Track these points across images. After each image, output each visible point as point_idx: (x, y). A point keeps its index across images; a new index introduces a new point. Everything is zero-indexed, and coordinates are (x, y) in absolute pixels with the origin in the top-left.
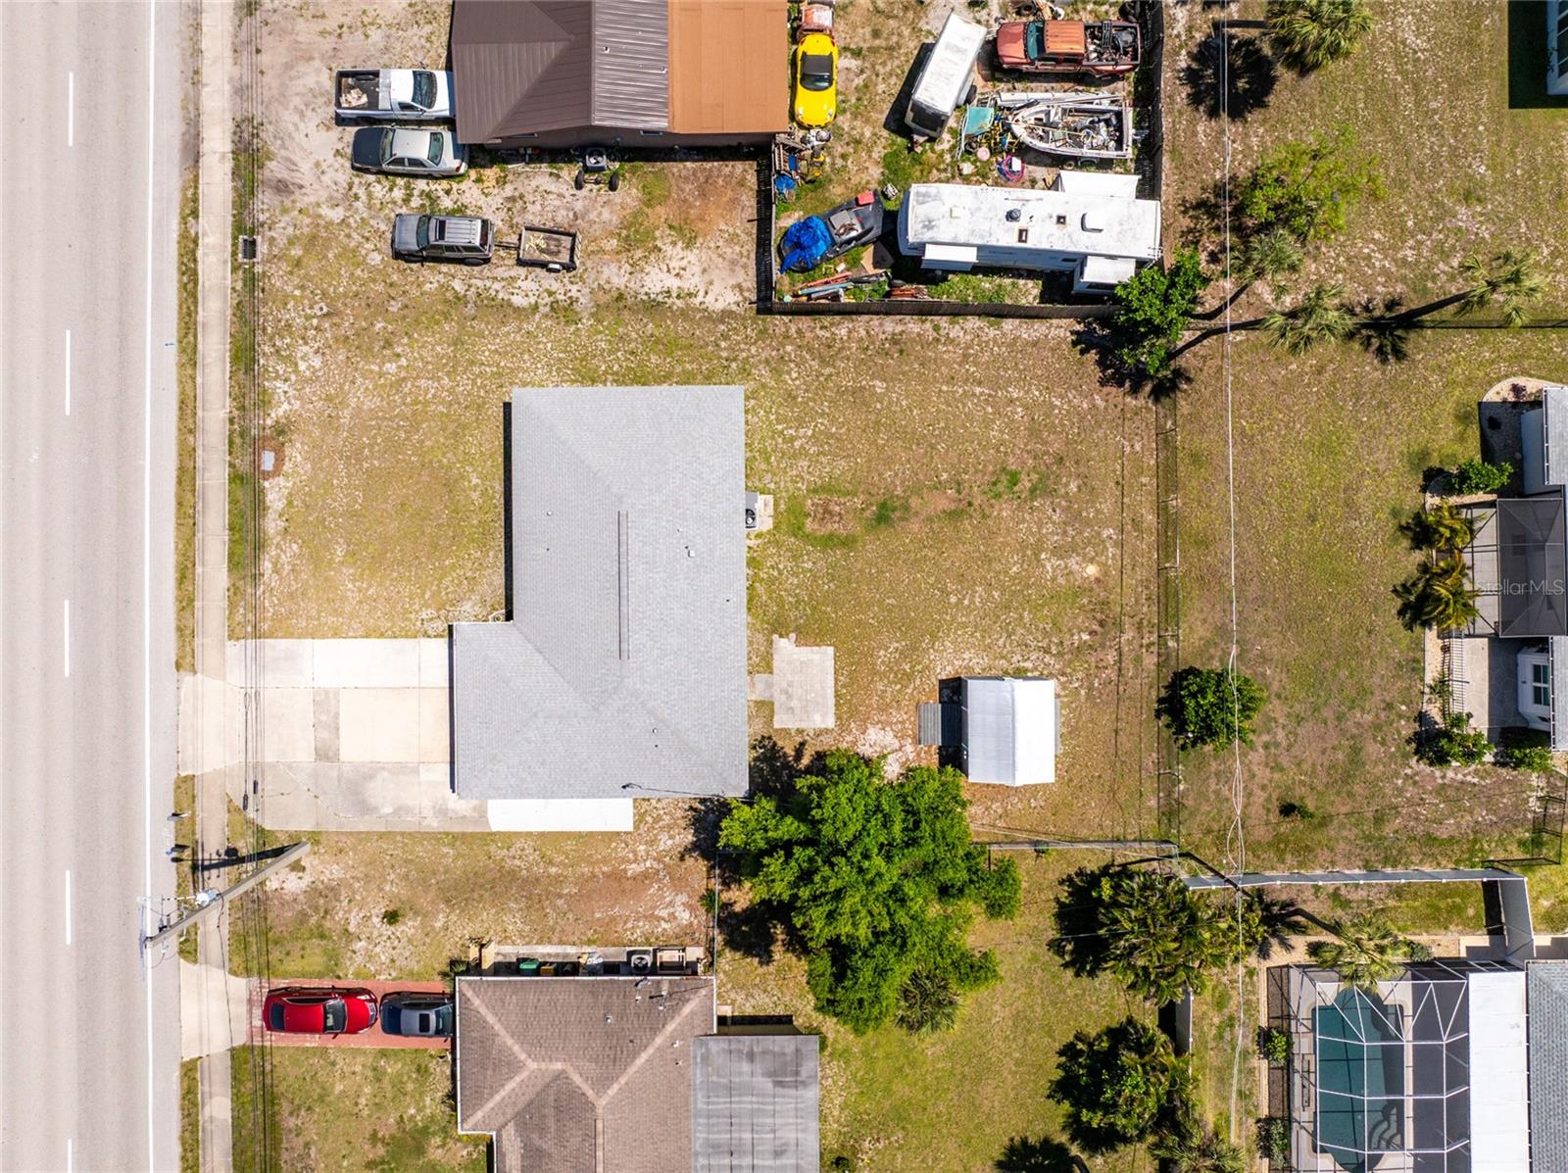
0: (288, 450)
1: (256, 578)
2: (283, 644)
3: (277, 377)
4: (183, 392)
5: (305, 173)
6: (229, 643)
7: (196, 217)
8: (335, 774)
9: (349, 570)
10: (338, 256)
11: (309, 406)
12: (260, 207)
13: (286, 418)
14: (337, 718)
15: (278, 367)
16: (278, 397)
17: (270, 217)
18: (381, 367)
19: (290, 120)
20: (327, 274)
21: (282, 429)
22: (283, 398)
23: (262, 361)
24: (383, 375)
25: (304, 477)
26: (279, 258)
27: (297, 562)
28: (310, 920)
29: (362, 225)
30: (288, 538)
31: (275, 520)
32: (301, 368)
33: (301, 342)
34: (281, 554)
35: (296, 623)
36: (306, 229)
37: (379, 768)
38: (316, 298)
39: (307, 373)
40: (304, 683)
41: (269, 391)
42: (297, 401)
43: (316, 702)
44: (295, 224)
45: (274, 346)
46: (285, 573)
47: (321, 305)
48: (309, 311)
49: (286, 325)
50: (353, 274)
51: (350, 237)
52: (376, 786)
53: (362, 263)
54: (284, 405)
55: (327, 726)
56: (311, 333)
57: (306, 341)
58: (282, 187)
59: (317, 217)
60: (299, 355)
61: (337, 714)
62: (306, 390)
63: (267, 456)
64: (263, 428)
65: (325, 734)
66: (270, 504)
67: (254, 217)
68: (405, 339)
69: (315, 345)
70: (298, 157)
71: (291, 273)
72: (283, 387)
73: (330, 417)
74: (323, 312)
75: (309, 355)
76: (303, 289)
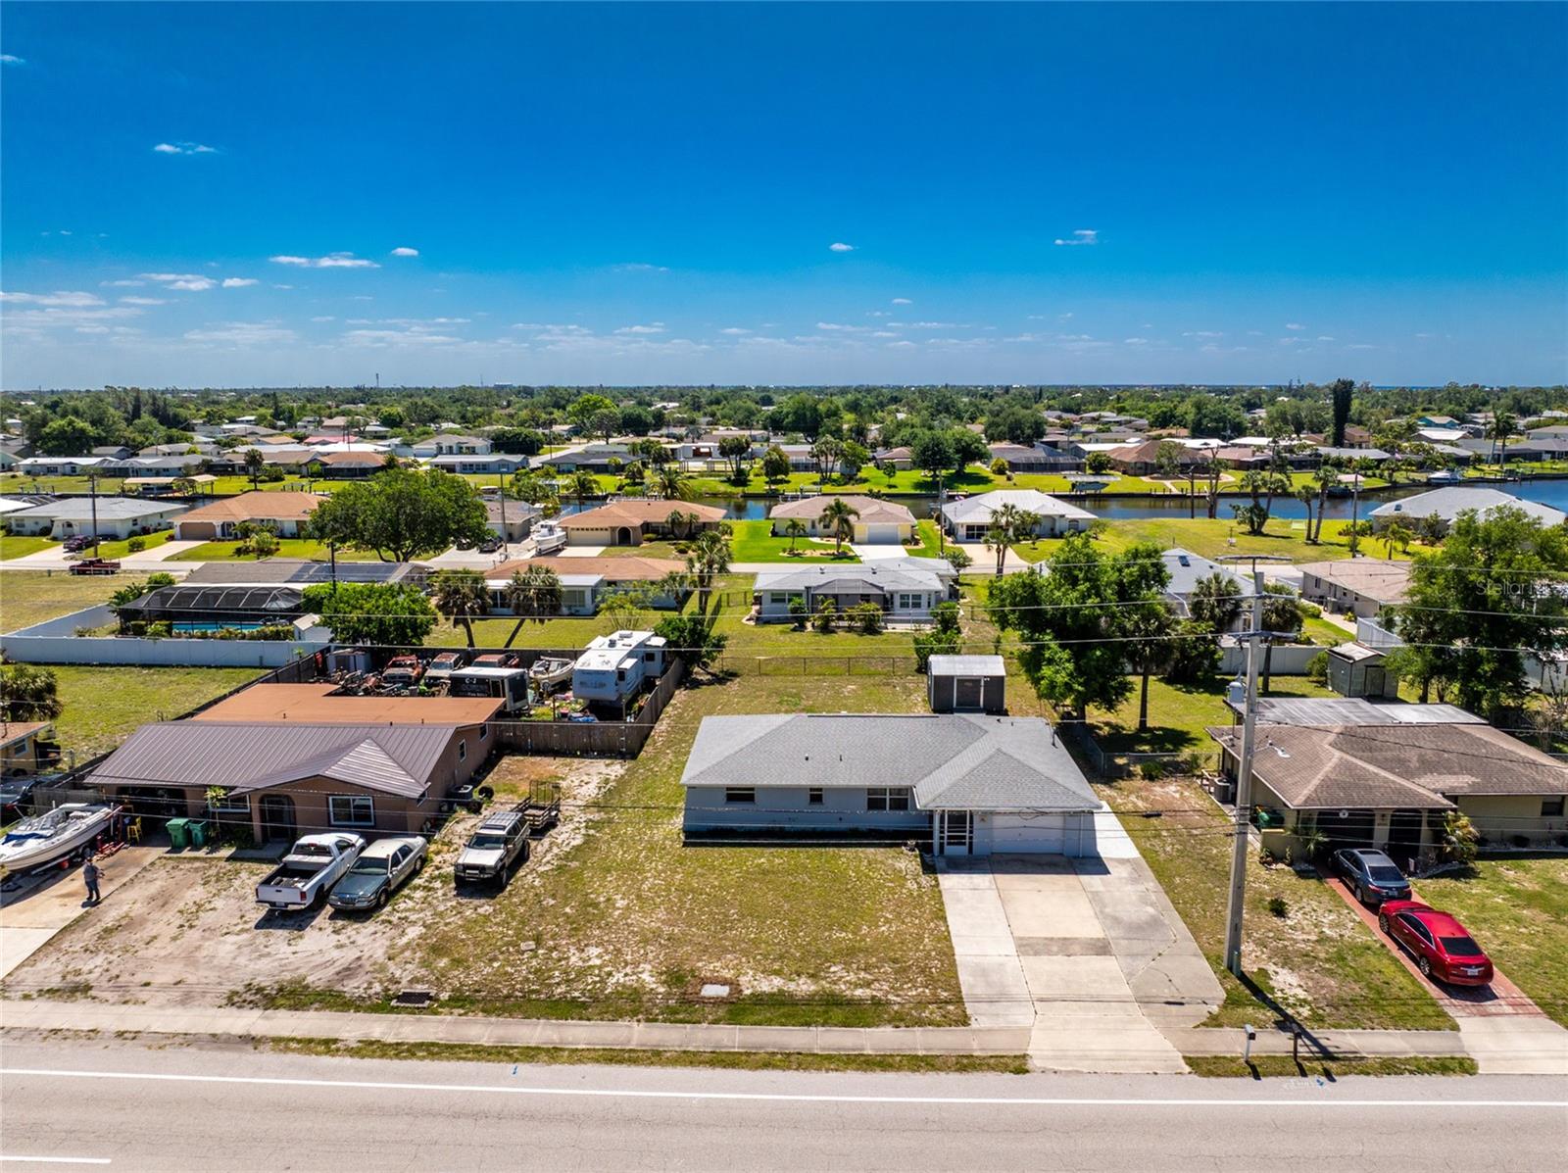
0: (706, 974)
1: (876, 1002)
2: (965, 979)
3: (603, 981)
4: (597, 1061)
5: (349, 955)
6: (974, 1025)
7: (336, 1041)
8: (1124, 943)
9: (865, 929)
10: (468, 931)
11: (650, 956)
12: (361, 990)
13: (661, 974)
14: (1052, 939)
15: (590, 981)
16: (631, 981)
17: (381, 982)
18: (619, 909)
19: (264, 965)
20: (486, 940)
21: (675, 977)
22: (634, 977)
23: (577, 994)
24: (628, 908)
25: (744, 960)
26: (443, 976)
27: (854, 966)
28: (1327, 966)
29: (441, 915)
30: (822, 974)
31: (798, 985)
32: (598, 962)
33: (563, 963)
34: (844, 980)
35: (936, 968)
36: (419, 954)
37: (1101, 915)
38: (511, 949)
39: (607, 958)
40: (1014, 962)
41: (620, 988)
42: (642, 965)
43: (1036, 954)
44: (406, 963)
45: (558, 984)
46: (869, 977)
47: (523, 946)
48: (526, 956)
49: (535, 973)
50: (497, 924)
51: (449, 923)
52: (1125, 916)
53: (487, 917)
54: (643, 976)
55: (1065, 946)
56: (554, 955)
57: (565, 959)
58: (348, 972)
59: (407, 946)
60: (580, 963)
61: (1046, 939)
62: (629, 958)
63: (709, 991)
64: (669, 994)
65: (1076, 948)
66: (775, 990)
67: (370, 997)
68: (592, 896)
69: (572, 951)
70: (319, 959)
71: (468, 967)
72: (618, 977)
73: (669, 939)
74: (532, 944)
75: (584, 955)
76: (495, 959)
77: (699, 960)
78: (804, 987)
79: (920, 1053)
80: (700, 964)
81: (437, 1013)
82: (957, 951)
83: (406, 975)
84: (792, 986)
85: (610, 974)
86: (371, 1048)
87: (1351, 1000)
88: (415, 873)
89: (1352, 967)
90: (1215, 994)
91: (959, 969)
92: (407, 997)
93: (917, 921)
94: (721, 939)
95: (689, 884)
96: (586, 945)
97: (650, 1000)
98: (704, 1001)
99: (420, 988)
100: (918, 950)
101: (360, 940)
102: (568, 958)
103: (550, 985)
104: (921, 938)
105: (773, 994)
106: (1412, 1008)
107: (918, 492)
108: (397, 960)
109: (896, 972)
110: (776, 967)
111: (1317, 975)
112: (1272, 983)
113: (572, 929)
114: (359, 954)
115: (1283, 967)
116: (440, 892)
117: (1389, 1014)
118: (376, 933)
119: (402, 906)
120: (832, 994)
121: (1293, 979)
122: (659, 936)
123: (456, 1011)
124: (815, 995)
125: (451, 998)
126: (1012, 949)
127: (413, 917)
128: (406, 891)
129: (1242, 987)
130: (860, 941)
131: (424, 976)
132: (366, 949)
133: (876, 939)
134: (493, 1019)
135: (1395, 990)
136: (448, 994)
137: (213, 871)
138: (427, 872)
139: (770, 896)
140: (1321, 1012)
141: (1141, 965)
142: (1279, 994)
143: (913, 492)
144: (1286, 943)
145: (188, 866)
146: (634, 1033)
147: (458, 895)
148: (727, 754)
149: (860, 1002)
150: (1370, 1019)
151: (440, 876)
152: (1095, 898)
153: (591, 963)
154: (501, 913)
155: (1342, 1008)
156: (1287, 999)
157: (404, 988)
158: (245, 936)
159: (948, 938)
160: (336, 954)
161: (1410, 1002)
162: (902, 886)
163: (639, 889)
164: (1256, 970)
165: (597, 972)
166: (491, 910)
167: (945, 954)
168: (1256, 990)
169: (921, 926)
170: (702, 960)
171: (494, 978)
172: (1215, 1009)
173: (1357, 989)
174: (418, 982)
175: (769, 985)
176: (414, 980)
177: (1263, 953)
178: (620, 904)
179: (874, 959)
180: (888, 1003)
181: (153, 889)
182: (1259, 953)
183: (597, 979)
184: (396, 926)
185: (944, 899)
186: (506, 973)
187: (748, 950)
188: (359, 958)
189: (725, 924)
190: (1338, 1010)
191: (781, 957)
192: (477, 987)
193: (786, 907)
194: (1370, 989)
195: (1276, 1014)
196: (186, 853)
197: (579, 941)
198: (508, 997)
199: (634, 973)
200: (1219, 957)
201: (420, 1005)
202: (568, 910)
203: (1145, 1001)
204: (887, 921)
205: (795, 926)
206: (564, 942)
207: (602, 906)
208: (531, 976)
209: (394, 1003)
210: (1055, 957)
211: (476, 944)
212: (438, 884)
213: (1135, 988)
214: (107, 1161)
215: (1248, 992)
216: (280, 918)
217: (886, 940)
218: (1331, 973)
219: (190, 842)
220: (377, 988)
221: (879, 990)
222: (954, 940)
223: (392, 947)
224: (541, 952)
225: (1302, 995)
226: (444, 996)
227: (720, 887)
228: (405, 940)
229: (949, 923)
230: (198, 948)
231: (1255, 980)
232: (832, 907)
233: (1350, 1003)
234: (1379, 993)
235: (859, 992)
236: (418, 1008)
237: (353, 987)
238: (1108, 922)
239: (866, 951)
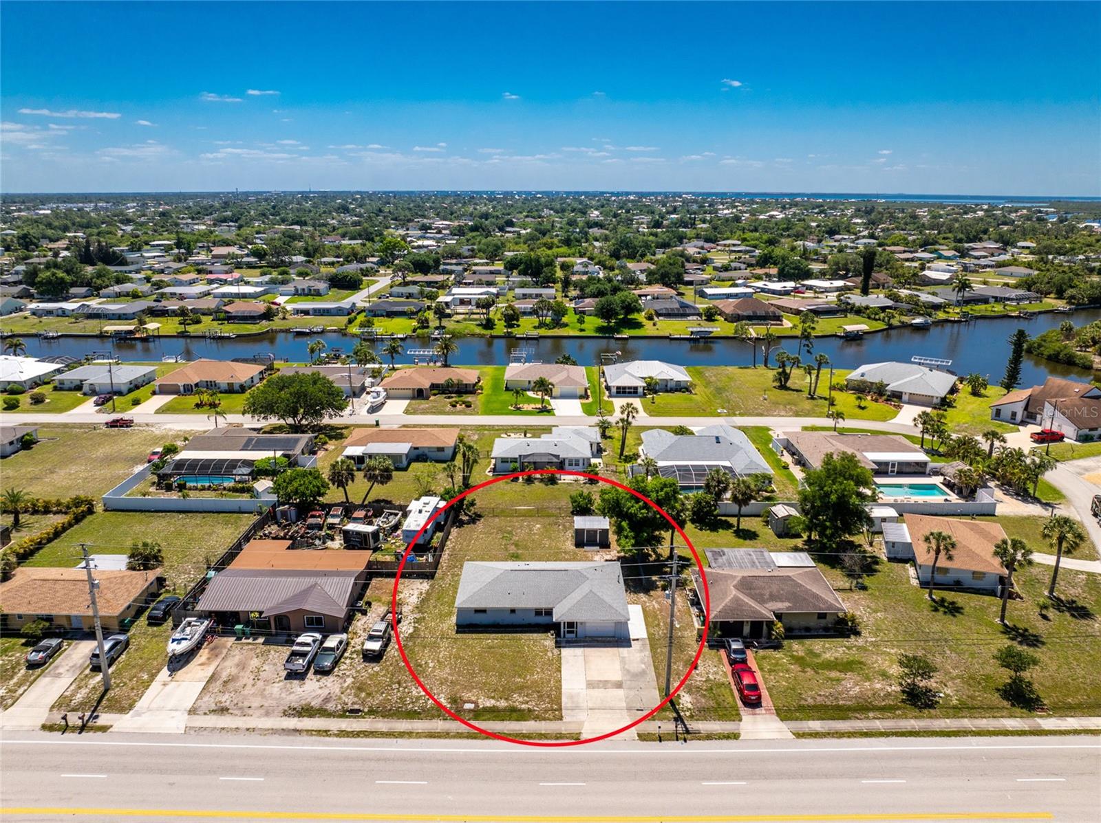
0: (466, 699)
1: (529, 710)
2: (565, 700)
3: (426, 702)
4: (426, 737)
5: (325, 692)
6: (564, 720)
7: (329, 731)
8: (629, 682)
9: (528, 677)
10: (371, 680)
11: (444, 691)
12: (333, 708)
13: (448, 698)
14: (600, 681)
15: (420, 702)
17: (340, 704)
18: (430, 667)
19: (292, 697)
20: (378, 684)
21: (454, 700)
22: (438, 700)
23: (416, 708)
24: (434, 667)
25: (480, 692)
26: (364, 701)
27: (523, 694)
28: (704, 693)
29: (358, 672)
30: (510, 698)
31: (501, 702)
32: (423, 693)
33: (410, 694)
34: (518, 701)
35: (554, 695)
36: (353, 691)
37: (623, 669)
38: (389, 688)
40: (584, 692)
41: (433, 705)
42: (441, 695)
43: (593, 688)
44: (349, 695)
45: (409, 704)
46: (528, 699)
47: (394, 687)
48: (395, 691)
49: (400, 699)
50: (382, 676)
51: (363, 675)
52: (632, 670)
53: (377, 673)
54: (441, 700)
55: (605, 684)
56: (406, 690)
57: (410, 692)
58: (327, 700)
59: (348, 687)
60: (416, 694)
61: (598, 681)
62: (435, 691)
63: (467, 706)
64: (451, 707)
65: (609, 685)
66: (492, 705)
67: (337, 711)
68: (419, 661)
69: (413, 689)
70: (314, 694)
71: (374, 697)
72: (431, 700)
73: (451, 683)
74: (397, 686)
75: (417, 690)
76: (383, 693)
77: (463, 692)
78: (503, 704)
79: (543, 732)
80: (463, 694)
81: (364, 718)
82: (563, 687)
83: (350, 700)
84: (498, 704)
85: (428, 699)
86: (343, 734)
88: (345, 650)
89: (713, 693)
91: (562, 696)
92: (352, 711)
93: (549, 673)
94: (471, 682)
95: (459, 654)
96: (418, 686)
97: (444, 710)
98: (465, 711)
99: (356, 707)
100: (548, 686)
101: (328, 684)
102: (412, 692)
103: (406, 704)
104: (550, 681)
105: (491, 707)
107: (597, 335)
108: (345, 694)
109: (538, 697)
110: (493, 695)
111: (698, 697)
112: (680, 701)
113: (412, 679)
114: (329, 691)
115: (687, 693)
116: (357, 660)
117: (719, 714)
118: (334, 681)
119: (342, 668)
120: (513, 707)
121: (689, 699)
122: (447, 681)
123: (372, 717)
124: (507, 707)
125: (369, 711)
126: (584, 686)
127: (348, 673)
128: (342, 660)
129: (667, 701)
130: (526, 683)
131: (357, 701)
132: (331, 688)
133: (532, 682)
134: (386, 720)
135: (726, 704)
137: (258, 651)
138: (350, 649)
140: (694, 714)
141: (632, 693)
142: (682, 706)
143: (595, 335)
144: (692, 682)
145: (247, 647)
146: (439, 725)
147: (364, 662)
149: (524, 710)
150: (711, 717)
151: (355, 651)
152: (623, 660)
154: (383, 670)
155: (703, 712)
156: (683, 708)
157: (350, 707)
158: (281, 684)
159: (560, 681)
160: (320, 692)
161: (729, 709)
162: (546, 655)
163: (438, 657)
164: (676, 695)
166: (379, 669)
167: (558, 688)
168: (673, 704)
169: (550, 675)
171: (384, 701)
173: (711, 703)
174: (355, 705)
175: (490, 703)
176: (354, 703)
178: (431, 665)
179: (530, 691)
180: (534, 710)
181: (236, 659)
183: (423, 702)
184: (342, 678)
185: (562, 662)
186: (388, 699)
187: (482, 687)
188: (330, 693)
189: (473, 675)
190: (701, 713)
191: (495, 691)
192: (378, 706)
193: (498, 666)
194: (716, 703)
195: (676, 715)
196: (244, 641)
198: (390, 710)
200: (663, 689)
201: (357, 714)
203: (629, 709)
204: (538, 673)
205: (501, 675)
206: (410, 685)
207: (424, 665)
208: (398, 700)
209: (347, 713)
210: (600, 689)
211: (375, 686)
212: (355, 656)
213: (627, 704)
214: (262, 779)
215: (670, 705)
216: (293, 675)
217: (536, 682)
218: (704, 696)
219: (244, 634)
220: (339, 707)
221: (531, 705)
222: (563, 681)
223: (342, 687)
224: (401, 689)
225: (690, 706)
226: (366, 710)
227: (472, 656)
228: (346, 684)
229: (562, 674)
230: (264, 690)
231: (674, 699)
232: (516, 666)
234: (720, 705)
235: (523, 706)
236: (357, 716)
237: (330, 707)
238: (625, 672)
239: (528, 687)
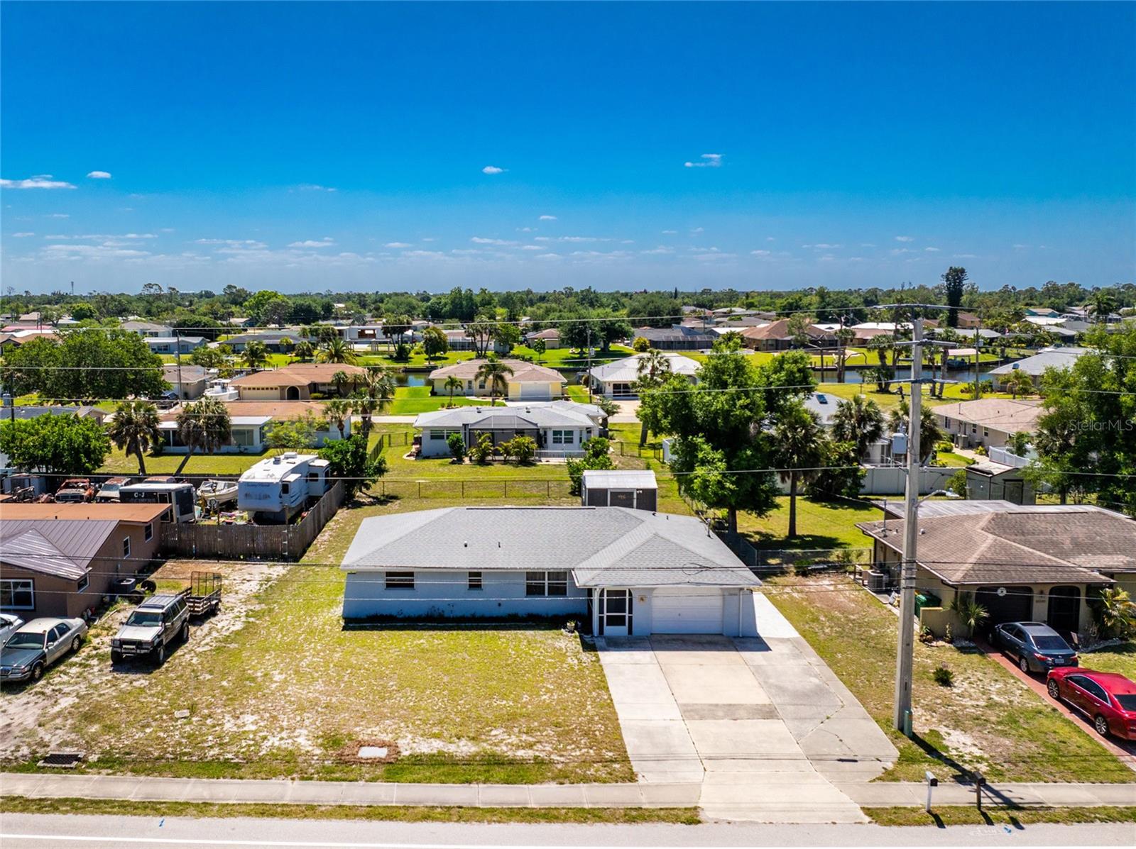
0: (363, 738)
1: (540, 762)
2: (631, 743)
3: (257, 745)
6: (643, 780)
8: (789, 709)
9: (526, 698)
10: (122, 701)
11: (307, 722)
12: (8, 752)
13: (318, 738)
14: (717, 705)
15: (244, 744)
16: (287, 744)
17: (29, 745)
18: (276, 682)
20: (139, 709)
21: (332, 741)
22: (290, 741)
23: (230, 756)
24: (285, 681)
25: (402, 725)
26: (93, 740)
27: (516, 730)
28: (999, 728)
29: (96, 687)
30: (483, 737)
31: (458, 746)
32: (253, 728)
33: (217, 728)
34: (505, 742)
35: (600, 731)
36: (70, 722)
37: (765, 684)
38: (165, 717)
39: (262, 724)
40: (679, 726)
41: (275, 751)
42: (298, 731)
43: (702, 718)
44: (56, 729)
45: (211, 747)
46: (531, 739)
47: (177, 714)
48: (179, 722)
49: (188, 738)
50: (151, 695)
51: (104, 694)
52: (790, 686)
53: (142, 690)
54: (299, 740)
55: (732, 711)
56: (209, 722)
57: (218, 725)
59: (59, 714)
60: (235, 729)
61: (711, 705)
62: (285, 724)
63: (366, 753)
64: (325, 755)
65: (742, 713)
66: (435, 751)
67: (16, 758)
68: (249, 672)
69: (227, 718)
71: (120, 733)
72: (274, 741)
73: (326, 707)
74: (186, 713)
75: (239, 722)
76: (148, 726)
77: (356, 725)
78: (464, 748)
79: (587, 806)
80: (357, 729)
81: (83, 773)
82: (621, 716)
83: (54, 740)
84: (452, 748)
85: (265, 738)
87: (1029, 757)
88: (73, 651)
89: (1024, 729)
90: (887, 752)
91: (623, 732)
92: (54, 759)
93: (579, 691)
94: (380, 707)
95: (348, 661)
96: (241, 713)
97: (305, 761)
98: (361, 762)
99: (68, 751)
100: (580, 715)
101: (12, 709)
102: (222, 724)
103: (203, 748)
104: (583, 706)
105: (434, 755)
106: (1093, 764)
107: (566, 367)
108: (47, 726)
109: (559, 735)
110: (436, 730)
111: (990, 736)
112: (944, 742)
113: (228, 699)
114: (9, 721)
115: (954, 729)
116: (97, 668)
117: (1070, 769)
118: (28, 703)
119: (56, 680)
120: (495, 755)
121: (967, 739)
122: (316, 704)
123: (104, 771)
124: (475, 756)
125: (99, 760)
126: (676, 714)
127: (67, 690)
128: (61, 668)
129: (915, 747)
130: (522, 707)
131: (73, 740)
132: (16, 717)
133: (538, 706)
135: (1073, 748)
136: (97, 756)
138: (85, 652)
139: (429, 670)
140: (999, 767)
141: (809, 727)
142: (954, 752)
144: (955, 708)
146: (288, 790)
147: (114, 671)
148: (386, 542)
149: (524, 761)
150: (1051, 773)
151: (97, 655)
152: (757, 670)
153: (245, 729)
154: (157, 686)
155: (1021, 764)
156: (962, 756)
157: (52, 750)
159: (611, 705)
161: (1090, 758)
162: (563, 662)
163: (297, 666)
164: (927, 731)
165: (251, 736)
166: (147, 683)
167: (608, 719)
168: (932, 750)
169: (583, 695)
170: (359, 726)
171: (145, 742)
172: (890, 766)
173: (1033, 748)
174: (67, 746)
175: (428, 747)
176: (65, 744)
177: (933, 717)
178: (277, 677)
179: (536, 724)
180: (553, 762)
182: (928, 717)
183: (252, 742)
184: (50, 697)
185: (605, 672)
186: (158, 738)
187: (407, 716)
188: (9, 725)
189: (383, 694)
190: (1017, 766)
191: (441, 722)
192: (127, 750)
193: (446, 679)
194: (1047, 747)
195: (953, 769)
197: (234, 710)
198: (158, 759)
199: (289, 737)
200: (888, 720)
201: (67, 766)
202: (224, 683)
203: (817, 759)
204: (548, 691)
205: (454, 695)
206: (219, 711)
207: (259, 679)
208: (184, 741)
209: (40, 764)
210: (722, 721)
211: (129, 713)
212: (94, 662)
213: (806, 748)
215: (921, 750)
217: (548, 706)
218: (1005, 734)
220: (25, 750)
221: (542, 751)
222: (617, 707)
223: (44, 715)
224: (194, 719)
225: (978, 753)
226: (93, 758)
227: (379, 663)
228: (57, 709)
229: (611, 692)
231: (927, 739)
232: (493, 679)
233: (1028, 760)
234: (1057, 751)
235: (521, 753)
236: (65, 768)
238: (774, 691)
239: (527, 716)
